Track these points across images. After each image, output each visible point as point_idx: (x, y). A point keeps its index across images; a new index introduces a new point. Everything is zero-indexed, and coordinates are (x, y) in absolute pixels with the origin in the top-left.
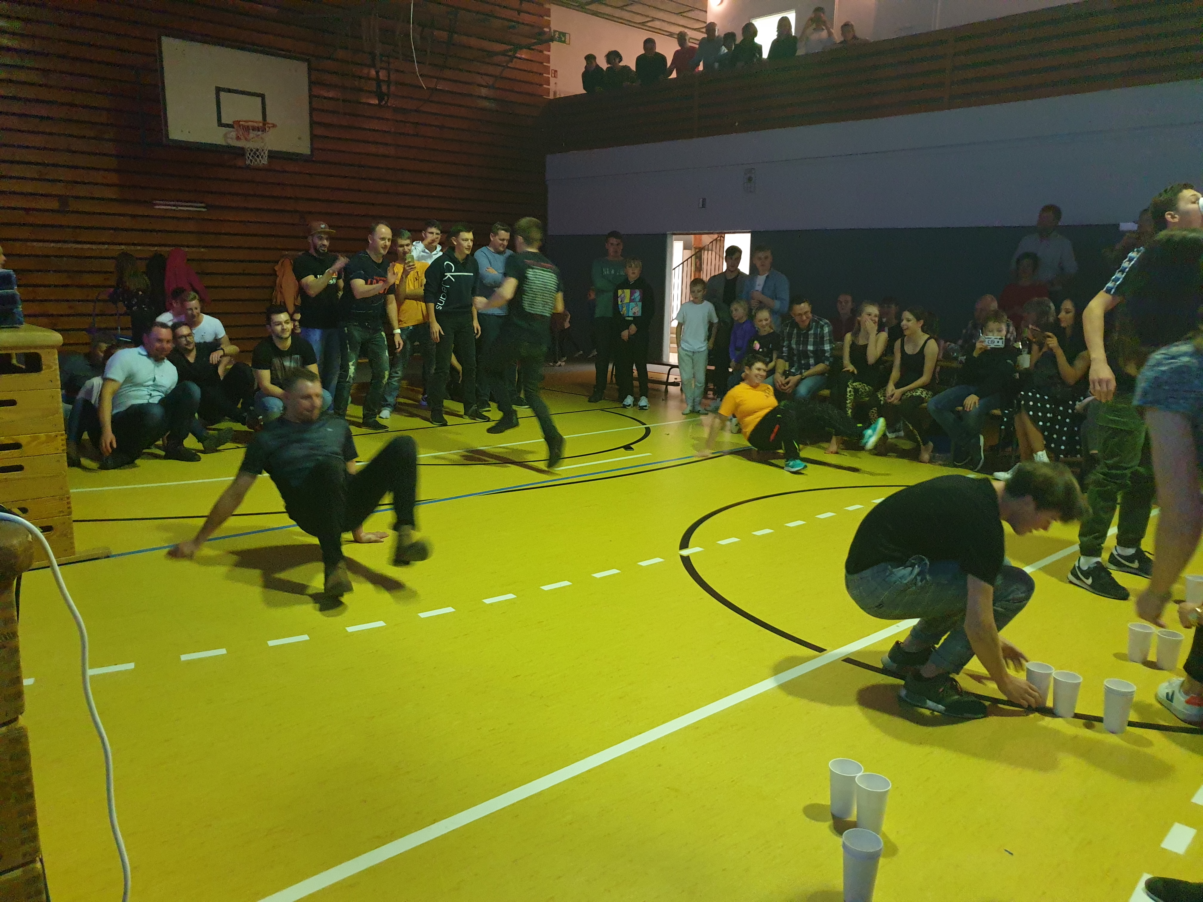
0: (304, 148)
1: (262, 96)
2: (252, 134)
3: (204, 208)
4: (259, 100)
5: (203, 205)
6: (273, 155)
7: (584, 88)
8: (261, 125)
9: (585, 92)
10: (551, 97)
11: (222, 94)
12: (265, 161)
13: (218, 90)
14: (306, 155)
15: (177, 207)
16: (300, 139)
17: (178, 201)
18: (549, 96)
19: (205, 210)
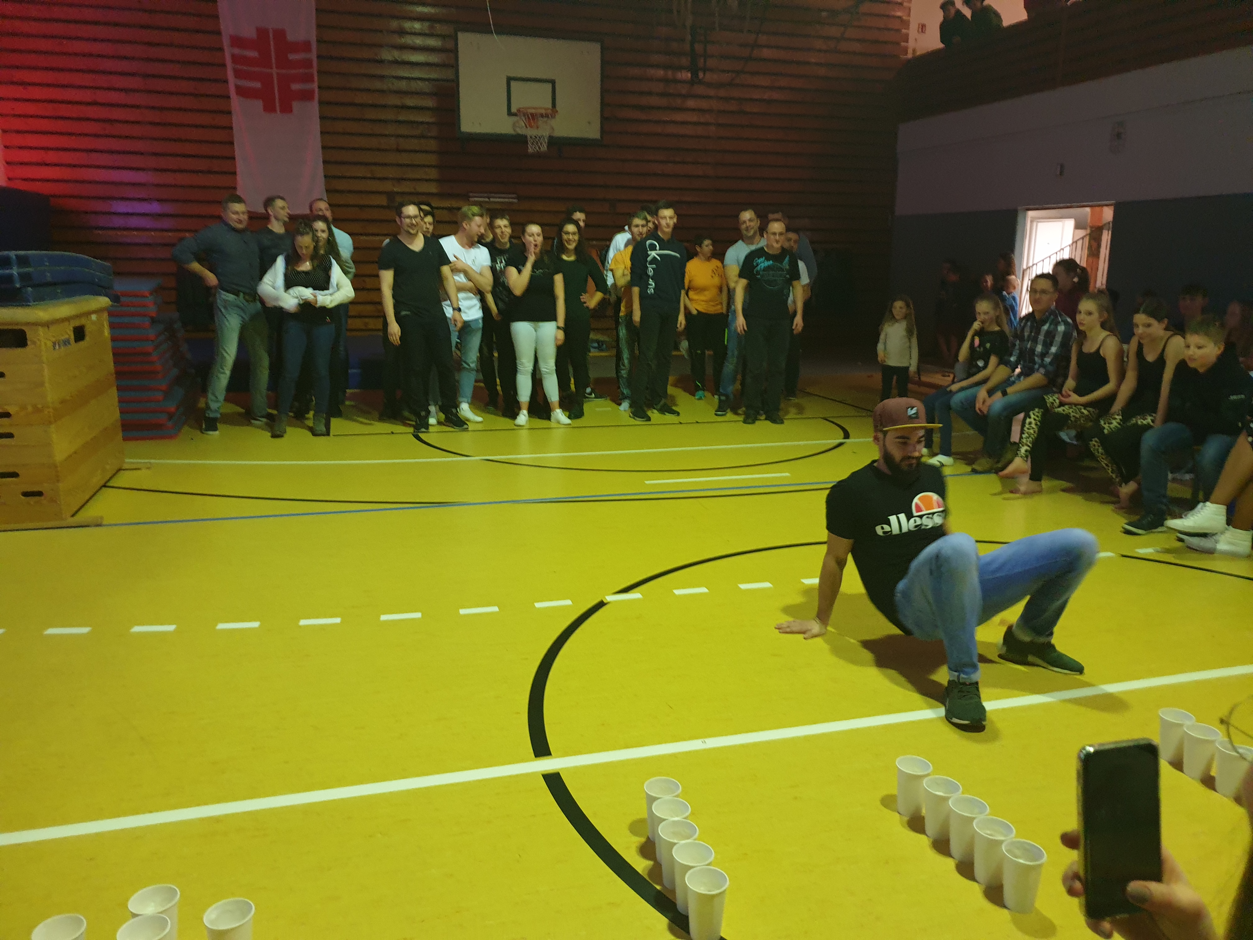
0: (593, 132)
1: (553, 82)
2: (541, 121)
3: (514, 198)
4: (549, 86)
5: (513, 196)
6: (553, 142)
7: (942, 41)
8: (549, 111)
9: (941, 46)
10: (910, 56)
11: (513, 84)
12: (544, 148)
13: (509, 80)
14: (596, 140)
15: (489, 199)
16: (589, 123)
17: (491, 193)
18: (906, 53)
19: (515, 201)
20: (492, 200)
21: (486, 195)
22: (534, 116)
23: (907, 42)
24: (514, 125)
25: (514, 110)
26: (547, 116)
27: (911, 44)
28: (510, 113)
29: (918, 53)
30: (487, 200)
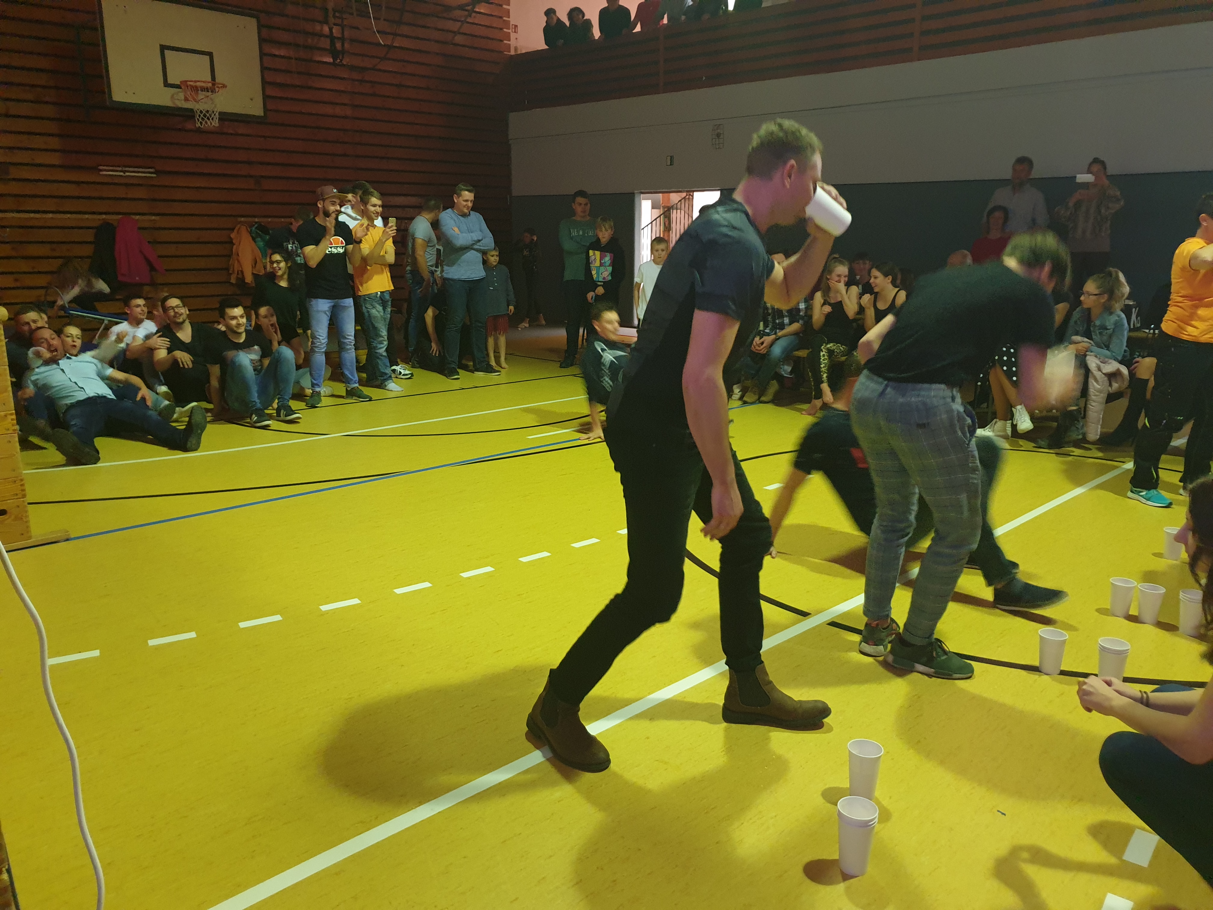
0: (256, 109)
1: (210, 54)
2: (201, 95)
3: (154, 173)
4: (207, 58)
5: (153, 170)
6: (224, 117)
7: (546, 44)
9: (547, 47)
10: (512, 53)
11: (167, 52)
12: (215, 123)
13: (163, 48)
14: (258, 117)
15: (124, 173)
16: (252, 99)
17: (126, 166)
18: (510, 52)
19: (155, 175)
20: (127, 174)
21: (120, 169)
22: (195, 89)
23: (509, 40)
24: (172, 97)
25: (170, 81)
26: (207, 90)
27: (513, 43)
28: (166, 84)
29: (519, 53)
30: (122, 174)
